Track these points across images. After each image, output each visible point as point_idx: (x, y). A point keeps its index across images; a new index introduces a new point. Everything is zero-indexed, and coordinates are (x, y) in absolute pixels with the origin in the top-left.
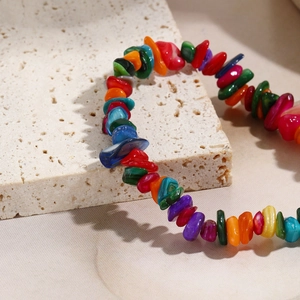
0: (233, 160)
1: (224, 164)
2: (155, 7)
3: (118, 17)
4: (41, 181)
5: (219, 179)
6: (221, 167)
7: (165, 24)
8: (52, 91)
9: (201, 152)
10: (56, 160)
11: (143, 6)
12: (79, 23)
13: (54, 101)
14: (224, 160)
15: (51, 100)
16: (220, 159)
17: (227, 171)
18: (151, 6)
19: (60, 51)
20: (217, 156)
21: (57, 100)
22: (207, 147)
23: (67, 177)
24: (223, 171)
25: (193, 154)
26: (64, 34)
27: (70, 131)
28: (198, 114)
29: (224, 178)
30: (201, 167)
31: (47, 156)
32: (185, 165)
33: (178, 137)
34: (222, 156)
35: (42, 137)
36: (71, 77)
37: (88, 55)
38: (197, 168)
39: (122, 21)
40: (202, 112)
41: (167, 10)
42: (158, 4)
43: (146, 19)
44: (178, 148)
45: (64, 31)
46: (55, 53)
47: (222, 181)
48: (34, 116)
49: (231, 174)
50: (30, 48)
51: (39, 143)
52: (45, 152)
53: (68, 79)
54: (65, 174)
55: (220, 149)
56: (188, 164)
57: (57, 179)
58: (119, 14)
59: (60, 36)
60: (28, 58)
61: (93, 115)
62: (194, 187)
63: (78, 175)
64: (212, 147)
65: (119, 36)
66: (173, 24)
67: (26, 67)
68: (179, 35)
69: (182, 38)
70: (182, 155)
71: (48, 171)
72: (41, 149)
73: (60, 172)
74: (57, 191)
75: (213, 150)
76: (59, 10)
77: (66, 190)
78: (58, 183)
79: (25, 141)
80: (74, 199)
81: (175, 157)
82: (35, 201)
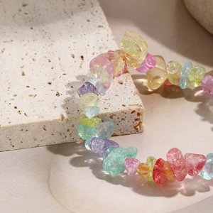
0: (144, 114)
1: (138, 117)
2: (95, 13)
3: (69, 19)
4: (12, 127)
5: (135, 127)
6: (136, 120)
7: (101, 24)
8: (22, 67)
9: (123, 108)
10: (23, 113)
11: (87, 12)
12: (43, 23)
13: (23, 74)
14: (139, 114)
15: (21, 73)
16: (135, 114)
17: (140, 122)
18: (92, 13)
19: (29, 41)
20: (133, 112)
21: (25, 73)
22: (127, 105)
23: (30, 124)
24: (138, 122)
25: (117, 110)
26: (32, 31)
27: (34, 94)
28: (122, 84)
29: (138, 127)
30: (123, 119)
31: (17, 110)
32: (111, 117)
33: (107, 98)
34: (137, 111)
35: (14, 98)
36: (35, 58)
37: (48, 44)
38: (120, 120)
39: (72, 22)
40: (124, 82)
41: (103, 16)
42: (97, 12)
43: (88, 21)
44: (107, 106)
45: (32, 28)
46: (24, 43)
47: (137, 129)
48: (9, 83)
49: (143, 124)
50: (8, 40)
51: (12, 102)
52: (16, 108)
53: (34, 60)
54: (28, 122)
55: (136, 107)
56: (114, 117)
57: (23, 125)
58: (70, 17)
59: (28, 32)
60: (6, 46)
61: (50, 84)
62: (118, 133)
63: (37, 123)
64: (130, 105)
65: (70, 32)
66: (106, 25)
67: (5, 51)
68: (110, 32)
69: (113, 34)
70: (110, 111)
71: (17, 120)
72: (13, 106)
73: (25, 121)
74: (23, 134)
75: (131, 108)
76: (29, 15)
77: (29, 133)
78: (24, 128)
79: (2, 100)
80: (35, 140)
81: (105, 111)
82: (8, 141)
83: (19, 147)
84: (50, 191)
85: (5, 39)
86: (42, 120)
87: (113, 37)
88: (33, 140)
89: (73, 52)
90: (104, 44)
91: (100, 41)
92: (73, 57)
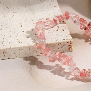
0: (73, 43)
1: (70, 45)
2: (53, 1)
4: (16, 48)
5: (69, 49)
6: (69, 46)
7: (55, 6)
8: (21, 23)
9: (64, 41)
10: (20, 42)
12: (30, 5)
13: (21, 26)
14: (70, 43)
15: (20, 26)
16: (69, 43)
17: (71, 47)
19: (24, 12)
20: (68, 42)
22: (65, 39)
24: (70, 47)
25: (61, 41)
27: (25, 34)
28: (64, 30)
29: (70, 49)
30: (64, 45)
31: (18, 41)
32: (59, 44)
33: (57, 36)
34: (70, 42)
35: (17, 36)
36: (27, 19)
37: (32, 14)
38: (62, 45)
39: (43, 5)
40: (65, 30)
41: (57, 2)
43: (50, 4)
44: (57, 40)
45: (26, 7)
46: (22, 13)
47: (70, 50)
48: (15, 30)
49: (72, 48)
50: (15, 12)
52: (17, 40)
53: (26, 20)
54: (23, 46)
55: (69, 40)
56: (60, 44)
57: (20, 47)
58: (42, 3)
59: (24, 8)
61: (33, 30)
62: (62, 51)
65: (42, 9)
66: (58, 6)
67: (14, 16)
68: (59, 9)
69: (61, 10)
70: (58, 42)
71: (18, 45)
72: (16, 39)
73: (21, 45)
74: (20, 51)
75: (67, 40)
76: (24, 1)
77: (23, 51)
78: (21, 49)
79: (12, 37)
80: (26, 54)
81: (56, 42)
82: (14, 54)
83: (19, 57)
84: (31, 75)
87: (60, 11)
88: (24, 54)
89: (43, 17)
90: (56, 14)
91: (55, 13)
92: (43, 19)
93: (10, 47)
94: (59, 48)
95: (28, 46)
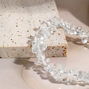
0: (68, 49)
1: (65, 50)
3: (40, 6)
4: (9, 47)
6: (64, 51)
7: (54, 9)
8: (17, 23)
9: (59, 45)
10: (14, 42)
11: (48, 3)
12: (29, 6)
13: (17, 26)
14: (65, 48)
15: (16, 26)
16: (64, 48)
17: (66, 52)
18: (51, 4)
19: (21, 13)
20: (63, 47)
21: (18, 26)
22: (61, 44)
23: (17, 47)
25: (56, 45)
26: (23, 9)
27: (20, 35)
28: (59, 35)
29: (65, 54)
30: (58, 50)
31: (12, 41)
32: (53, 48)
33: (52, 40)
34: (65, 47)
35: (11, 35)
36: (23, 20)
37: (30, 15)
38: (57, 50)
39: (41, 7)
40: (61, 34)
41: (55, 6)
42: (53, 4)
43: (49, 7)
44: (52, 43)
45: (23, 8)
46: (19, 13)
47: (64, 55)
48: (10, 29)
49: (67, 53)
50: (13, 11)
51: (10, 37)
52: (12, 40)
53: (22, 21)
54: (16, 46)
55: (64, 45)
56: (54, 48)
57: (14, 47)
58: (41, 5)
59: (22, 9)
60: (11, 14)
61: (28, 31)
62: (55, 56)
63: (20, 47)
64: (62, 44)
65: (40, 11)
66: (56, 9)
67: (10, 16)
68: (57, 12)
69: (59, 14)
70: (52, 45)
71: (11, 45)
72: (10, 39)
73: (15, 46)
74: (13, 52)
75: (62, 45)
76: (23, 2)
77: (16, 51)
78: (14, 49)
79: (6, 36)
80: (18, 54)
81: (50, 45)
82: (6, 54)
83: (11, 57)
85: (11, 11)
86: (22, 46)
87: (58, 15)
88: (17, 55)
89: (40, 19)
91: (53, 16)
92: (40, 21)
93: (3, 46)
94: (53, 52)
95: (22, 47)
